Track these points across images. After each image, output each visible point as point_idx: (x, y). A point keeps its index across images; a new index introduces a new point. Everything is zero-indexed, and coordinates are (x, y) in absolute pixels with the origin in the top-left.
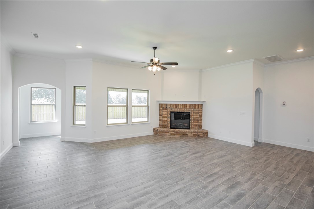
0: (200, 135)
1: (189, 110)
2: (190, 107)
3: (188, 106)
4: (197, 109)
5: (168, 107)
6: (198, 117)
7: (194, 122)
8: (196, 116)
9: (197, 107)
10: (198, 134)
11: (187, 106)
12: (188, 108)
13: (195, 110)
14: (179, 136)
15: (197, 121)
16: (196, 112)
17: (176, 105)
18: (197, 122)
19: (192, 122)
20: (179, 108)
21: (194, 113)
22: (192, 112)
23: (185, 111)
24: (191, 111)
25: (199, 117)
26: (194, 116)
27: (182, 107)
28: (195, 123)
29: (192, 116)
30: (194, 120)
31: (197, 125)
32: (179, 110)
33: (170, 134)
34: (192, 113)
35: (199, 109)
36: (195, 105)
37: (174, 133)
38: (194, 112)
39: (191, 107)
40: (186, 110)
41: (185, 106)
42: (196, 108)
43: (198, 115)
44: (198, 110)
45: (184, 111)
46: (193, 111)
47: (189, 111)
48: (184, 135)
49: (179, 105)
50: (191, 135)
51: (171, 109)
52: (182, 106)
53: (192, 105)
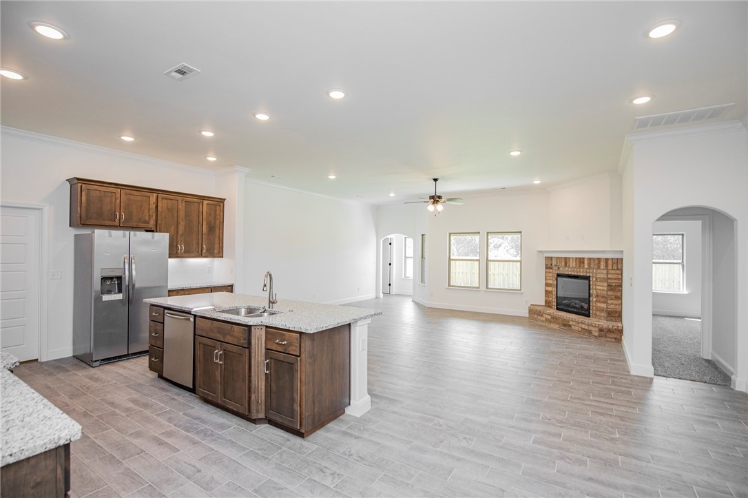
0: (594, 333)
1: (587, 272)
2: (589, 264)
3: (586, 262)
4: (604, 269)
5: (554, 263)
6: (605, 288)
7: (596, 300)
8: (601, 288)
9: (602, 265)
10: (591, 328)
11: (583, 263)
12: (586, 267)
13: (599, 271)
14: (556, 326)
15: (603, 300)
16: (602, 276)
17: (565, 258)
18: (603, 302)
19: (594, 299)
20: (571, 266)
21: (596, 279)
22: (593, 277)
23: (581, 274)
24: (591, 275)
25: (608, 290)
26: (597, 287)
27: (576, 264)
28: (599, 305)
29: (594, 287)
30: (597, 296)
31: (602, 310)
32: (571, 271)
33: (544, 319)
34: (594, 279)
35: (608, 270)
36: (599, 260)
37: (549, 317)
38: (598, 276)
39: (592, 266)
40: (583, 272)
41: (581, 261)
42: (602, 267)
43: (606, 284)
44: (605, 272)
45: (579, 274)
46: (594, 275)
47: (588, 275)
48: (565, 325)
49: (571, 260)
50: (577, 328)
51: (559, 268)
52: (576, 261)
53: (594, 259)
